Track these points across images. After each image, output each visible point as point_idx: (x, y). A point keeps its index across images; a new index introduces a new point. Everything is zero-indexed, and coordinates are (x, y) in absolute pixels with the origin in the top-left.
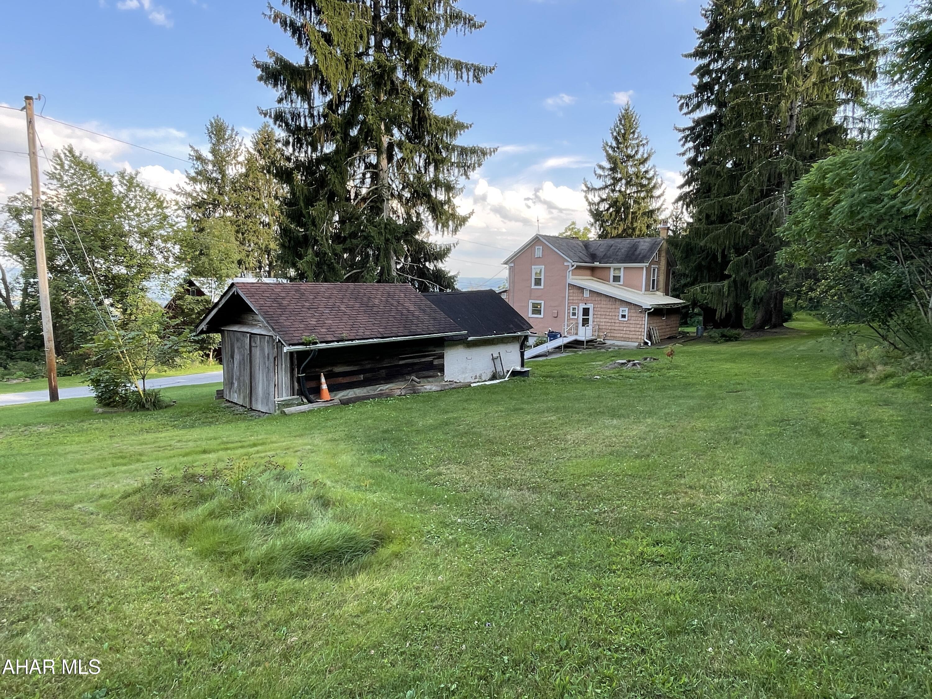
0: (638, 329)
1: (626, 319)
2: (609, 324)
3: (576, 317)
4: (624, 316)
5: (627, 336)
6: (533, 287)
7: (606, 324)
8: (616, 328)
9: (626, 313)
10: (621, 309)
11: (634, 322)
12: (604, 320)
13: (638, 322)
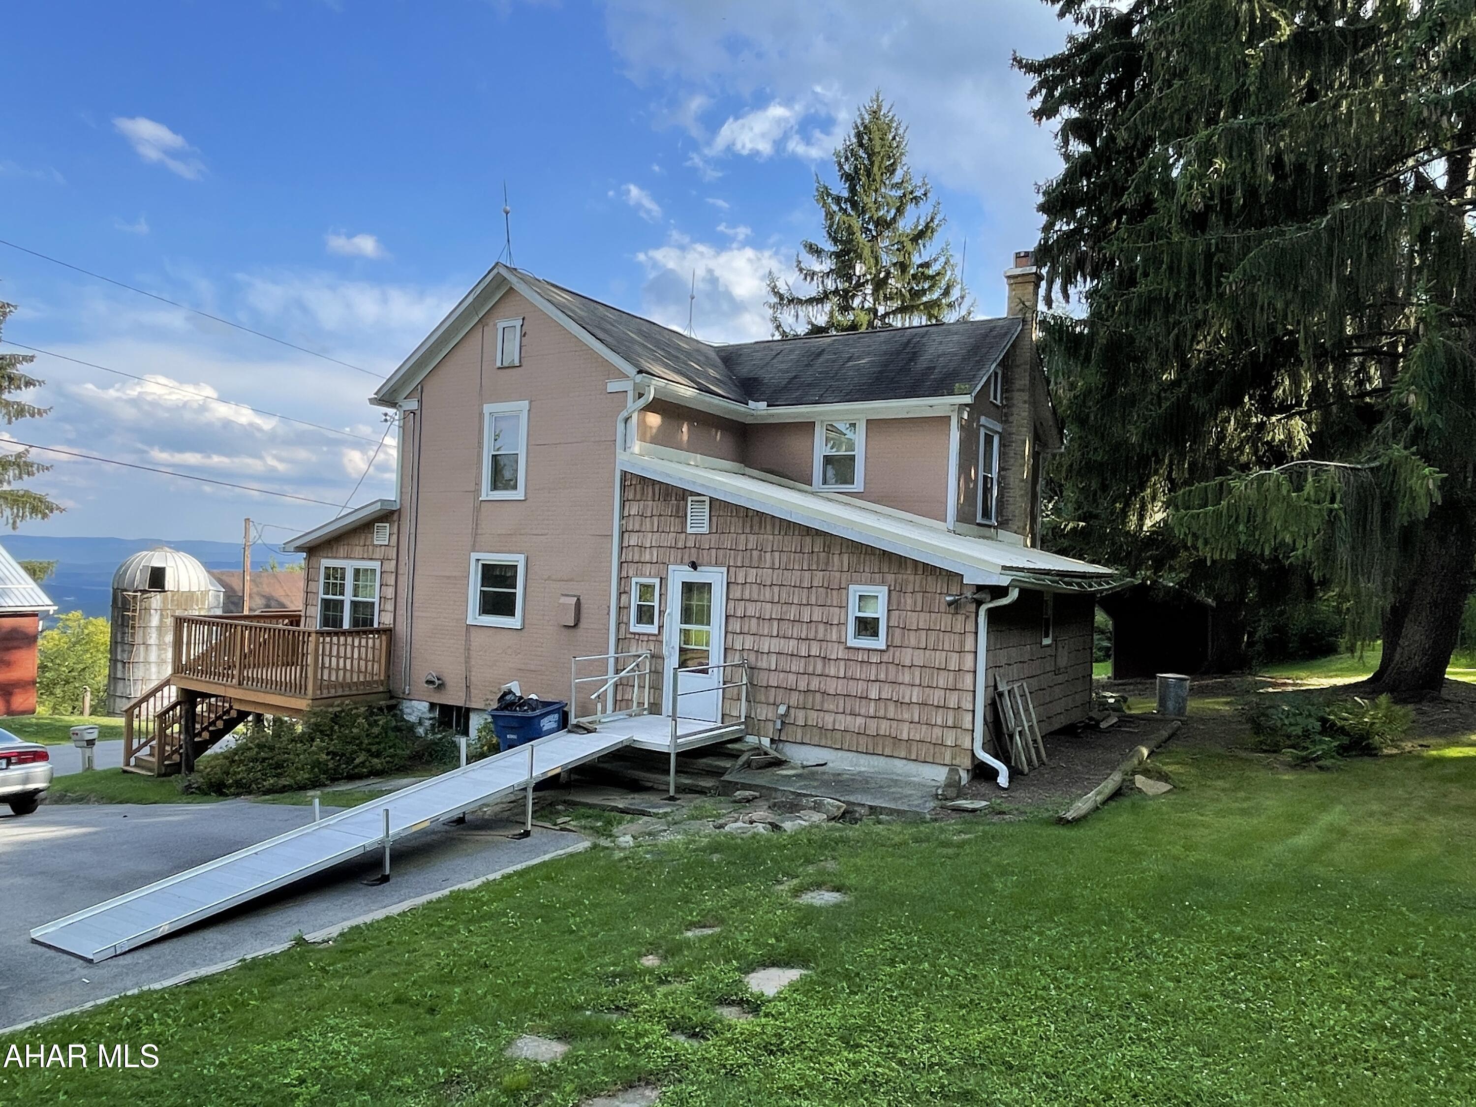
0: (937, 697)
1: (880, 643)
2: (797, 665)
3: (653, 629)
4: (867, 627)
5: (885, 727)
6: (486, 493)
7: (784, 663)
8: (831, 686)
9: (878, 610)
10: (855, 590)
11: (919, 658)
12: (776, 645)
13: (939, 658)
